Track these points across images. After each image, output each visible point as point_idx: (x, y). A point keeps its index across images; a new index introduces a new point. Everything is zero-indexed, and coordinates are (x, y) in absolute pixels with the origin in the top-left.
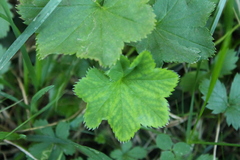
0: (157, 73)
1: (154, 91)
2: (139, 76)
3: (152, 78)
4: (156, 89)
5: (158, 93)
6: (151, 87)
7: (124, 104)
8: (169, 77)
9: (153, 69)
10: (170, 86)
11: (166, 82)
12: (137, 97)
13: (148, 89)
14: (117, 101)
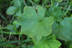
0: (56, 42)
1: (54, 46)
2: (51, 40)
3: (54, 42)
4: (55, 45)
5: (55, 47)
6: (53, 44)
7: (45, 47)
8: (59, 43)
9: (55, 40)
10: (58, 46)
11: (57, 44)
12: (49, 46)
13: (53, 45)
14: (43, 45)
